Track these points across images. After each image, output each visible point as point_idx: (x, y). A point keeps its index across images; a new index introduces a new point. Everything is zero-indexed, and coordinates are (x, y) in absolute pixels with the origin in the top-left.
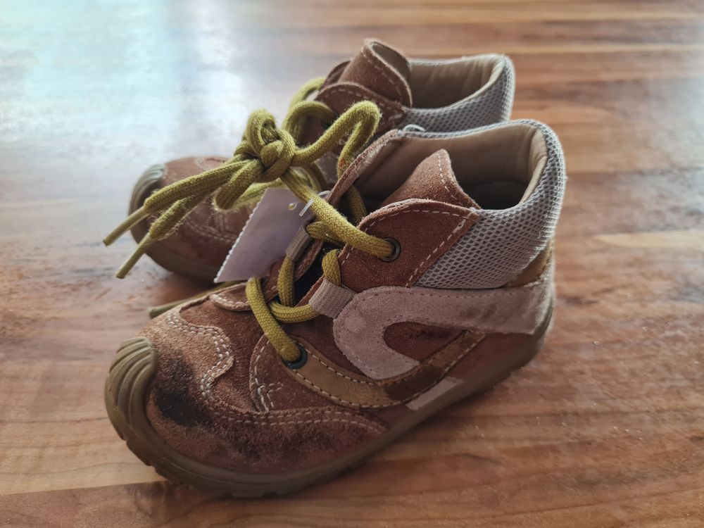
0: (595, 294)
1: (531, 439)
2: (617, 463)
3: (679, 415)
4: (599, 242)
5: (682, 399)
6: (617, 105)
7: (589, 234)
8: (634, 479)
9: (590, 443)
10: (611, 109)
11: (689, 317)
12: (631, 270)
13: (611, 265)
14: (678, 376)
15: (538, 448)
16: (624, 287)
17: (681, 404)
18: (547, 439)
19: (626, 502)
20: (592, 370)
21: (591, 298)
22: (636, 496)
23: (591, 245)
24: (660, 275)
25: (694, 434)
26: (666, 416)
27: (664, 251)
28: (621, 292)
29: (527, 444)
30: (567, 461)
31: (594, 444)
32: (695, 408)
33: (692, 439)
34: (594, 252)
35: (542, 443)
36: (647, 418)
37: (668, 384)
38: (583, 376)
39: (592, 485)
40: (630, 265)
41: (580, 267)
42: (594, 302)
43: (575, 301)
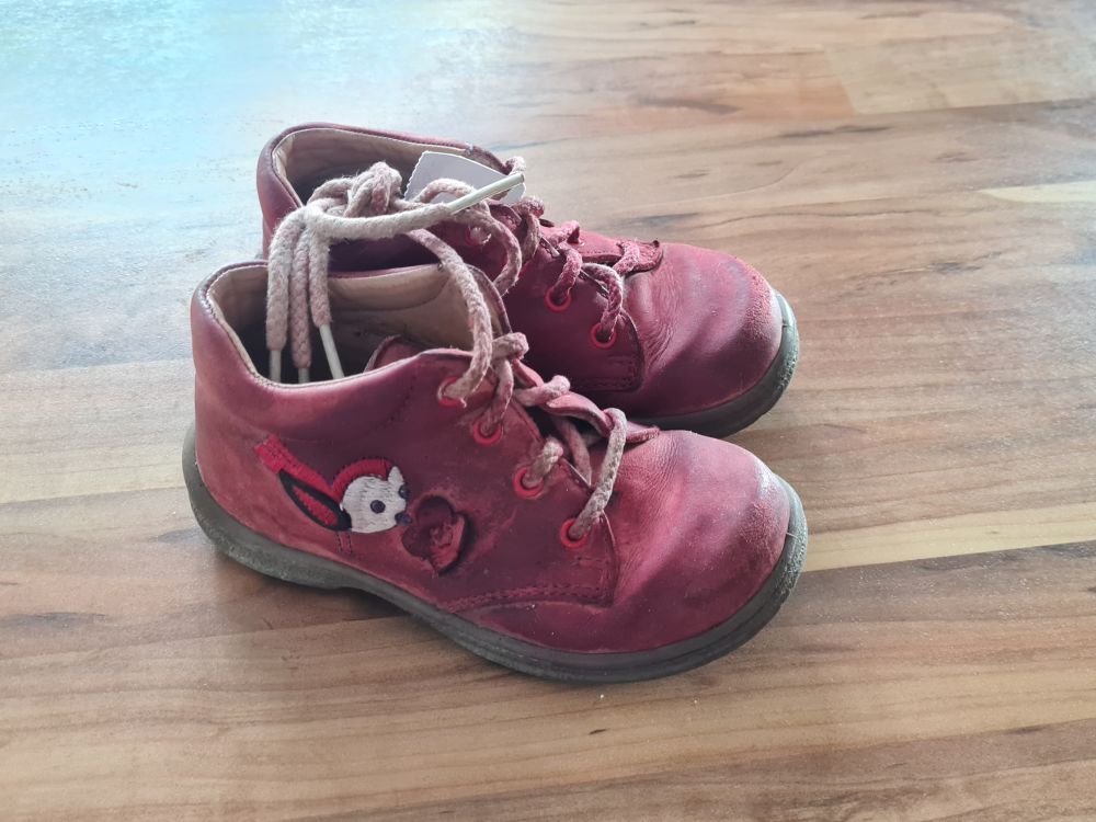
0: (978, 258)
1: (899, 409)
4: (987, 197)
6: (1023, 6)
7: (972, 188)
9: (961, 412)
10: (1014, 13)
15: (906, 418)
16: (1013, 250)
18: (916, 410)
21: (971, 263)
23: (975, 201)
29: (894, 414)
34: (980, 209)
41: (963, 228)
42: (977, 268)
43: (953, 267)
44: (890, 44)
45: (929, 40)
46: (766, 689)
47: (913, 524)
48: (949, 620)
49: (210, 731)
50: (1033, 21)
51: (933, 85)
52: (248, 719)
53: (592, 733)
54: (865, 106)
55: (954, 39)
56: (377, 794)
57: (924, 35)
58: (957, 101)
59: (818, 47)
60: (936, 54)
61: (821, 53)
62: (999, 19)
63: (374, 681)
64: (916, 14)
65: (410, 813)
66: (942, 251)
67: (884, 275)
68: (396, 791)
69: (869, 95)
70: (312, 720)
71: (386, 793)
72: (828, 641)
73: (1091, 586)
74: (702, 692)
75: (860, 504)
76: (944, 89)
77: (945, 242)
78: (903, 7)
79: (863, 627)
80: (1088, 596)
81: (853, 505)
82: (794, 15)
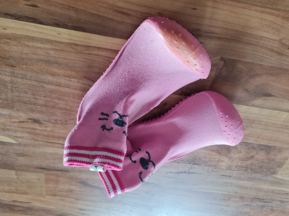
0: (27, 122)
1: (71, 81)
2: (45, 67)
3: (16, 75)
4: (16, 141)
5: (12, 80)
7: (19, 144)
8: (41, 61)
9: (52, 75)
12: (8, 127)
13: (16, 131)
15: (69, 77)
16: (15, 122)
17: (13, 78)
18: (66, 79)
19: (47, 55)
20: (40, 96)
21: (30, 121)
22: (43, 56)
23: (20, 140)
25: (13, 68)
26: (21, 76)
29: (73, 80)
30: (61, 72)
31: (50, 74)
32: (9, 76)
33: (15, 67)
34: (20, 137)
35: (67, 78)
36: (28, 77)
37: (14, 86)
38: (44, 95)
39: (56, 63)
40: (8, 130)
41: (28, 133)
42: (28, 119)
43: (36, 121)
44: (25, 193)
45: (13, 193)
46: (145, 6)
47: (82, 44)
48: (84, 11)
51: (18, 178)
52: (274, 41)
53: (196, 9)
54: (42, 176)
55: (6, 192)
56: (254, 11)
58: (13, 172)
59: (47, 197)
60: (13, 188)
61: (47, 194)
64: (14, 201)
65: (249, 2)
66: (37, 126)
67: (58, 123)
68: (250, 10)
69: (39, 179)
70: (260, 36)
71: (253, 10)
72: (121, 16)
73: (36, 8)
74: (163, 11)
75: (94, 55)
76: (15, 177)
77: (35, 129)
78: (17, 204)
79: (110, 16)
80: (39, 5)
81: (97, 55)
82: (51, 207)
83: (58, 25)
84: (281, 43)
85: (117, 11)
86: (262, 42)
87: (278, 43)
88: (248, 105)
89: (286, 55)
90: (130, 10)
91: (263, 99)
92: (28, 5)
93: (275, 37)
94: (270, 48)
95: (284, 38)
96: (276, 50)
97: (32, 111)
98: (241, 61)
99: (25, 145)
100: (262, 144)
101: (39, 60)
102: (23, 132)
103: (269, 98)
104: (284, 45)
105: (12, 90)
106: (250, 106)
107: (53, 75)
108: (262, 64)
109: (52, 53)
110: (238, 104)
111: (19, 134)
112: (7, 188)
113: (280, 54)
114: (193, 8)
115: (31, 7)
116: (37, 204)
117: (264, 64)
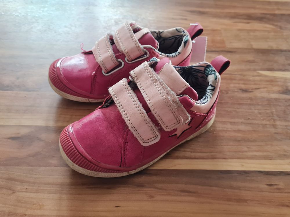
0: (253, 89)
1: (222, 128)
2: (248, 136)
3: (272, 126)
4: (259, 73)
5: (274, 122)
6: (279, 24)
7: (255, 70)
10: (276, 25)
11: (284, 99)
12: (268, 83)
13: (261, 81)
14: (275, 116)
16: (264, 88)
19: (249, 146)
20: (246, 111)
21: (250, 90)
22: (252, 145)
23: (255, 74)
24: (278, 85)
26: (268, 126)
27: (281, 78)
28: (262, 90)
30: (232, 134)
31: (242, 131)
32: (278, 125)
33: (275, 133)
34: (256, 76)
35: (226, 129)
36: (261, 126)
37: (271, 118)
39: (239, 141)
40: (267, 81)
41: (250, 80)
42: (252, 92)
43: (245, 91)
44: (239, 30)
49: (10, 192)
50: (281, 28)
51: (249, 42)
53: (116, 207)
54: (229, 45)
55: (258, 30)
57: (249, 29)
60: (252, 34)
61: (220, 30)
62: (271, 26)
63: (58, 184)
64: (248, 23)
66: (243, 87)
67: (225, 91)
69: (231, 43)
70: (39, 193)
73: (268, 183)
74: (149, 199)
75: (206, 152)
76: (252, 43)
77: (244, 84)
78: (245, 21)
79: (199, 187)
80: (266, 186)
81: (204, 152)
82: (214, 20)
83: (245, 172)
84: (12, 190)
85: (194, 193)
86: (35, 188)
87: (16, 189)
88: (36, 126)
89: (3, 179)
90: (181, 196)
91: (20, 134)
92: (276, 185)
93: (22, 194)
94: (24, 184)
95: (10, 195)
96: (16, 183)
97: (251, 99)
98: (54, 166)
99: (249, 70)
100: (9, 92)
101: (254, 141)
102: (254, 81)
103: (13, 136)
104: (9, 189)
105: (272, 114)
106: (33, 126)
107: (239, 131)
108: (30, 167)
109: (245, 149)
110: (47, 126)
111: (257, 78)
112: (257, 33)
113: (10, 179)
114: (118, 207)
115: (273, 183)
116: (227, 21)
117: (27, 167)
